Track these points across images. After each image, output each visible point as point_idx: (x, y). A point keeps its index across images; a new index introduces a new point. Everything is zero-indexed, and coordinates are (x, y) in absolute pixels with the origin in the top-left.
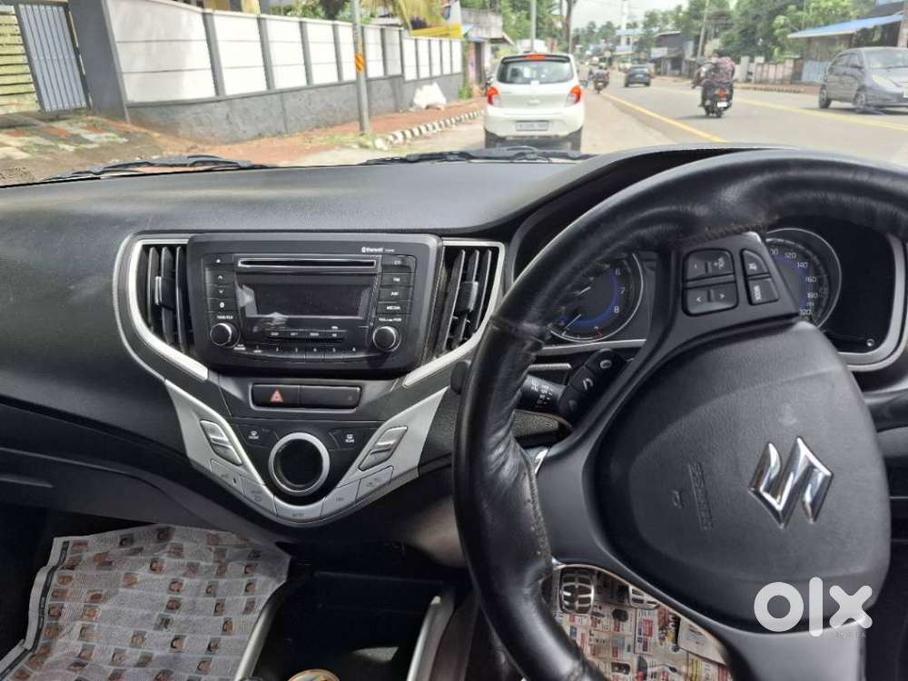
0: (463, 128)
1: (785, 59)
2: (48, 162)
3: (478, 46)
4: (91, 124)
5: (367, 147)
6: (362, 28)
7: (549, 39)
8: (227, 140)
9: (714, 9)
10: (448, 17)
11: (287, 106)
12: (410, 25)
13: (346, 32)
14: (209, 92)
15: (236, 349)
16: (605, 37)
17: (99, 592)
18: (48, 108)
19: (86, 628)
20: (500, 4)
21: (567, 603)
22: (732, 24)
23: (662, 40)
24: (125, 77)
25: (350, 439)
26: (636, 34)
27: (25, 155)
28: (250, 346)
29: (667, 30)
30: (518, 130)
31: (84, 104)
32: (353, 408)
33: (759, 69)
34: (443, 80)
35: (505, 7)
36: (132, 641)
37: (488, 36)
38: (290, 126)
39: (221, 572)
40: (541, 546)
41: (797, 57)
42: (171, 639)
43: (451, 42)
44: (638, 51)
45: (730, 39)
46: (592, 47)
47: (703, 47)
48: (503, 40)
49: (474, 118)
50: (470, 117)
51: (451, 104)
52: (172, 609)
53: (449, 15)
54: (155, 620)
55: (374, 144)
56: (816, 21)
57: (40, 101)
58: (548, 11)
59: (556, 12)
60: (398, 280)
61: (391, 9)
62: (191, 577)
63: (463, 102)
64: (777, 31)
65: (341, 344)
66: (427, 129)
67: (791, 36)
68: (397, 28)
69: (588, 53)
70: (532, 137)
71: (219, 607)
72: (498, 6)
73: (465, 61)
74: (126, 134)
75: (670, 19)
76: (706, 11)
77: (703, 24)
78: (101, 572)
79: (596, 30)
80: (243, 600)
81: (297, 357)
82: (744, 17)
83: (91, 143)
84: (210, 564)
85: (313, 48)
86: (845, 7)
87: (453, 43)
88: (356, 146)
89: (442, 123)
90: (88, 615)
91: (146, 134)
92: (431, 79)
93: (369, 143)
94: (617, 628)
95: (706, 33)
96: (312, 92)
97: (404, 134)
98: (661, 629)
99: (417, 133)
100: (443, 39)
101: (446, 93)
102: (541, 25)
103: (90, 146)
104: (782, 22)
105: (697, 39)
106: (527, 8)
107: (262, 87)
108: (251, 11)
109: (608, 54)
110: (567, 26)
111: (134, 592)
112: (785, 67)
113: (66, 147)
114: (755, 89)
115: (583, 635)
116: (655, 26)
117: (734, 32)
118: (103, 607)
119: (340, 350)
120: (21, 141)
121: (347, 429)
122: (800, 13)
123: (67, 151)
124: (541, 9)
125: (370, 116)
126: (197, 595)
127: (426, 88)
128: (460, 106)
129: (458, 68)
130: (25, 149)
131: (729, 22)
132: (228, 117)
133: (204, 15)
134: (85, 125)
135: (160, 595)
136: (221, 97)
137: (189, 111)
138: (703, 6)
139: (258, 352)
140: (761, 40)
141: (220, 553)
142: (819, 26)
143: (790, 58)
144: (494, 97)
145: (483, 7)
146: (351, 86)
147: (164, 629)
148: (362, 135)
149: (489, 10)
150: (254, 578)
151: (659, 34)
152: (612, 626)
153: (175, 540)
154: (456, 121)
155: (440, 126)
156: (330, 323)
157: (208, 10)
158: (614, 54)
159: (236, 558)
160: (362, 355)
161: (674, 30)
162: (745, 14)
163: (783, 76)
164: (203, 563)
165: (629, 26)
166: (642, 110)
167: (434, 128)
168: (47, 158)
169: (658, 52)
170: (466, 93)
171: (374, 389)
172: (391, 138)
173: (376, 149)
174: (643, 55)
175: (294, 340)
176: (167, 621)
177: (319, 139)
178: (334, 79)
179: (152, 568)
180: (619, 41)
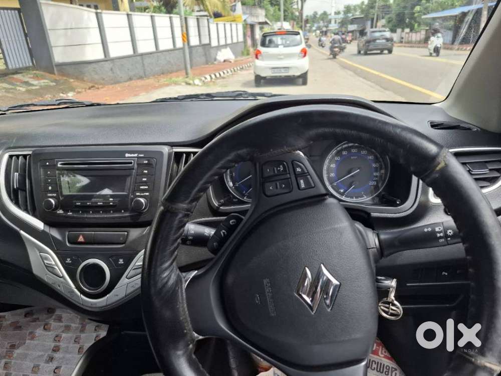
0: (244, 72)
1: (422, 29)
2: (11, 97)
3: (252, 27)
4: (35, 75)
5: (189, 84)
6: (186, 19)
7: (292, 22)
8: (112, 82)
9: (382, 3)
10: (234, 10)
11: (144, 63)
12: (212, 16)
13: (177, 20)
14: (100, 55)
15: (58, 212)
16: (323, 20)
17: (14, 343)
18: (10, 67)
19: (7, 363)
20: (263, 3)
22: (392, 11)
23: (353, 21)
24: (53, 48)
25: (121, 261)
26: (339, 17)
28: (66, 211)
29: (356, 15)
30: (273, 73)
31: (31, 64)
32: (123, 244)
33: (407, 35)
34: (233, 46)
35: (267, 5)
36: (32, 370)
37: (257, 21)
38: (147, 73)
39: (83, 330)
40: (186, 328)
41: (427, 28)
42: (54, 368)
43: (237, 24)
44: (341, 27)
45: (390, 20)
46: (316, 25)
47: (376, 23)
48: (266, 23)
49: (250, 66)
50: (248, 66)
51: (238, 59)
52: (55, 351)
53: (235, 9)
54: (45, 357)
55: (194, 82)
56: (437, 8)
57: (6, 63)
58: (290, 6)
59: (295, 7)
60: (146, 172)
61: (202, 7)
62: (66, 333)
63: (244, 58)
64: (416, 15)
65: (115, 208)
66: (224, 73)
67: (423, 17)
68: (206, 18)
69: (314, 28)
70: (280, 76)
71: (81, 350)
72: (262, 4)
73: (245, 35)
74: (55, 81)
75: (358, 9)
76: (377, 4)
77: (375, 12)
78: (15, 332)
79: (318, 16)
81: (91, 216)
82: (398, 7)
83: (36, 86)
84: (77, 325)
85: (158, 30)
87: (238, 25)
88: (184, 84)
89: (232, 70)
90: (9, 356)
91: (66, 80)
92: (226, 46)
93: (191, 82)
95: (377, 16)
96: (159, 54)
97: (211, 76)
99: (218, 76)
100: (232, 23)
101: (234, 53)
102: (286, 14)
103: (34, 88)
104: (419, 9)
105: (372, 20)
106: (279, 5)
107: (131, 52)
108: (124, 10)
109: (324, 29)
110: (301, 14)
111: (35, 342)
112: (421, 34)
113: (21, 89)
114: (405, 46)
116: (350, 13)
117: (393, 15)
118: (17, 352)
119: (115, 212)
121: (121, 256)
122: (428, 4)
123: (21, 90)
124: (287, 5)
125: (191, 68)
126: (69, 343)
127: (223, 50)
128: (242, 60)
129: (241, 39)
131: (390, 10)
132: (112, 69)
133: (97, 13)
134: (32, 76)
135: (49, 344)
136: (107, 59)
137: (90, 67)
138: (375, 2)
139: (70, 214)
140: (408, 20)
142: (440, 11)
143: (424, 29)
144: (259, 55)
145: (254, 5)
146: (181, 50)
147: (50, 363)
148: (187, 77)
149: (257, 7)
150: (99, 333)
151: (352, 17)
153: (57, 313)
154: (240, 68)
155: (231, 71)
157: (99, 11)
158: (328, 29)
160: (127, 214)
161: (360, 15)
162: (398, 5)
163: (420, 39)
164: (73, 325)
165: (336, 13)
167: (228, 72)
168: (10, 95)
169: (351, 27)
170: (245, 53)
171: (134, 233)
172: (203, 79)
173: (195, 84)
174: (344, 29)
175: (89, 207)
176: (52, 358)
177: (163, 80)
178: (171, 47)
179: (44, 329)
180: (331, 22)
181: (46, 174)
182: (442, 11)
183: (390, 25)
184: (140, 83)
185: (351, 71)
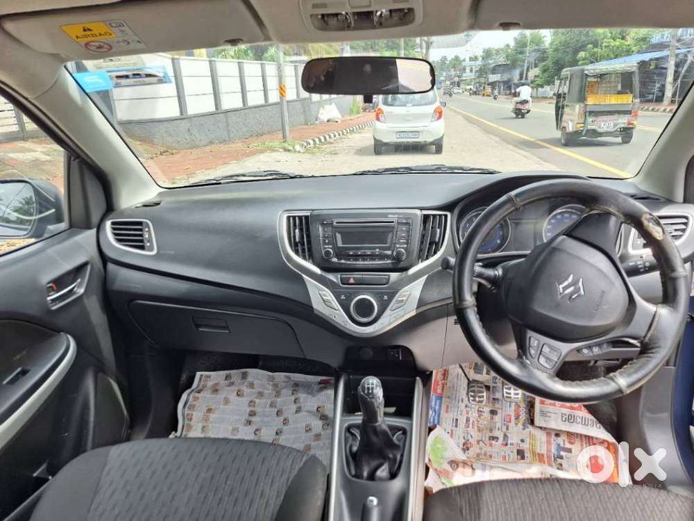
0: (357, 136)
5: (289, 151)
8: (189, 146)
9: (534, 47)
11: (229, 122)
13: (271, 69)
14: (175, 112)
15: (333, 260)
16: (454, 67)
17: (211, 407)
21: (472, 398)
22: (547, 57)
23: (496, 69)
24: (116, 102)
25: (386, 297)
26: (477, 64)
27: (48, 158)
28: (339, 259)
29: (500, 61)
30: (397, 138)
32: (385, 284)
34: (339, 101)
38: (232, 135)
39: (278, 394)
42: (254, 430)
44: (479, 77)
45: (546, 68)
46: (445, 74)
47: (527, 74)
49: (363, 128)
50: (359, 128)
51: (345, 118)
52: (252, 415)
54: (243, 421)
55: (294, 148)
56: (608, 55)
60: (405, 229)
62: (260, 399)
63: (353, 116)
64: (580, 62)
65: (380, 257)
66: (330, 137)
69: (442, 78)
70: (408, 142)
71: (279, 413)
75: (501, 54)
76: (528, 48)
77: (525, 58)
78: (213, 396)
79: (447, 62)
80: (294, 407)
81: (360, 263)
82: (555, 53)
84: (270, 392)
85: (247, 80)
86: (628, 45)
88: (280, 150)
89: (341, 132)
90: (206, 420)
92: (330, 101)
93: (291, 148)
94: (492, 419)
95: (529, 64)
96: (247, 111)
97: (314, 141)
98: (516, 419)
99: (323, 140)
101: (341, 111)
104: (584, 56)
106: (397, 46)
107: (212, 109)
109: (457, 79)
111: (229, 407)
115: (473, 422)
116: (491, 59)
117: (549, 63)
118: (212, 416)
119: (379, 260)
120: (43, 148)
121: (385, 293)
122: (595, 50)
125: (290, 129)
126: (265, 407)
127: (327, 107)
128: (352, 120)
130: (47, 153)
131: (545, 55)
132: (189, 130)
133: (173, 60)
135: (244, 408)
136: (184, 116)
137: (162, 126)
138: (526, 45)
139: (343, 261)
141: (275, 386)
142: (610, 59)
144: (380, 115)
146: (276, 106)
147: (249, 426)
148: (284, 142)
151: (494, 65)
152: (489, 418)
153: (249, 379)
154: (351, 130)
155: (339, 135)
156: (375, 248)
158: (461, 79)
159: (286, 387)
160: (389, 262)
161: (504, 61)
162: (556, 50)
164: (266, 391)
165: (471, 59)
166: (484, 121)
167: (335, 136)
169: (493, 78)
170: (355, 110)
171: (394, 276)
172: (305, 144)
173: (295, 151)
174: (482, 80)
175: (359, 255)
176: (250, 422)
177: (255, 144)
178: (262, 102)
179: (238, 395)
180: (465, 69)
181: (324, 230)
182: (615, 58)
183: (546, 75)
184: (224, 148)
185: (496, 135)
